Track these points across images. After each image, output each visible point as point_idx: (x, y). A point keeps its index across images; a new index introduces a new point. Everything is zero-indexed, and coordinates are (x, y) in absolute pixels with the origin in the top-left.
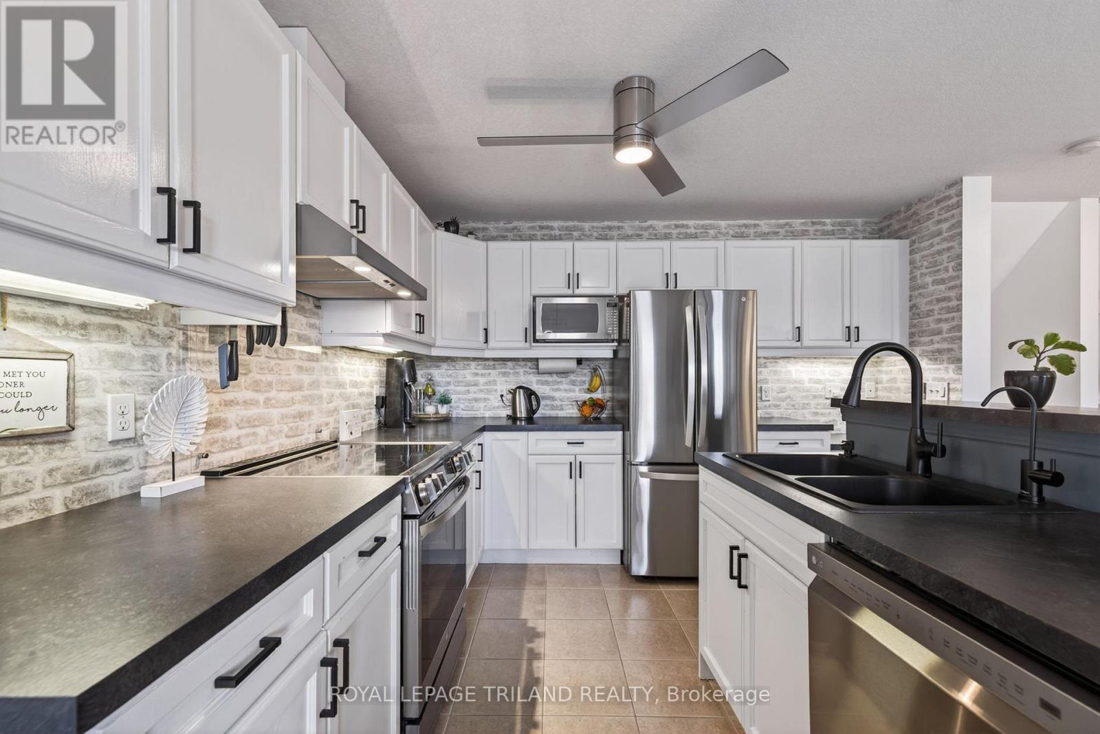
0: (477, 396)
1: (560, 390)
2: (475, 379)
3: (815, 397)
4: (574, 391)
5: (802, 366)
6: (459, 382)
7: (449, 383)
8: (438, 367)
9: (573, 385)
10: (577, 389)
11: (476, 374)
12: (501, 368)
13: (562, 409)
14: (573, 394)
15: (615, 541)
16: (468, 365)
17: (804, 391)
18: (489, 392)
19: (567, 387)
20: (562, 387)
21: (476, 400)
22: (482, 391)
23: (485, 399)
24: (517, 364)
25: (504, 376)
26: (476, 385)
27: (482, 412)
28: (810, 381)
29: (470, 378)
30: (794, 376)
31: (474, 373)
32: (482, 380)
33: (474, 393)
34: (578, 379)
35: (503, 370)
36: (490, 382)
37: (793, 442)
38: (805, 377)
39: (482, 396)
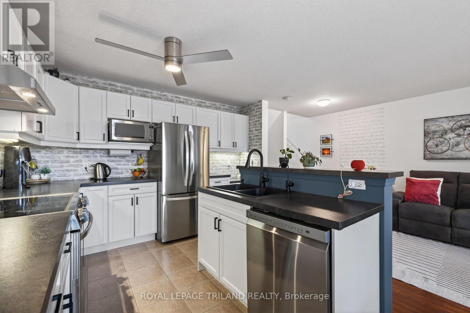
0: (68, 168)
1: (121, 165)
2: (67, 159)
3: (223, 166)
4: (129, 165)
5: (219, 155)
6: (55, 161)
7: (47, 161)
8: (40, 152)
9: (128, 162)
10: (130, 164)
11: (68, 157)
12: (85, 153)
13: (122, 174)
14: (128, 166)
15: (153, 230)
16: (62, 151)
17: (220, 164)
18: (77, 166)
19: (125, 163)
20: (122, 163)
21: (68, 171)
22: (72, 166)
23: (74, 170)
24: (96, 152)
25: (87, 158)
26: (68, 162)
27: (72, 177)
28: (222, 160)
29: (63, 158)
30: (217, 159)
31: (67, 156)
32: (72, 160)
33: (66, 167)
34: (131, 159)
35: (86, 155)
36: (77, 161)
37: (219, 181)
38: (220, 159)
39: (72, 168)
